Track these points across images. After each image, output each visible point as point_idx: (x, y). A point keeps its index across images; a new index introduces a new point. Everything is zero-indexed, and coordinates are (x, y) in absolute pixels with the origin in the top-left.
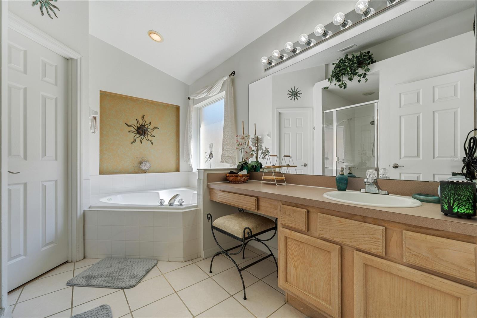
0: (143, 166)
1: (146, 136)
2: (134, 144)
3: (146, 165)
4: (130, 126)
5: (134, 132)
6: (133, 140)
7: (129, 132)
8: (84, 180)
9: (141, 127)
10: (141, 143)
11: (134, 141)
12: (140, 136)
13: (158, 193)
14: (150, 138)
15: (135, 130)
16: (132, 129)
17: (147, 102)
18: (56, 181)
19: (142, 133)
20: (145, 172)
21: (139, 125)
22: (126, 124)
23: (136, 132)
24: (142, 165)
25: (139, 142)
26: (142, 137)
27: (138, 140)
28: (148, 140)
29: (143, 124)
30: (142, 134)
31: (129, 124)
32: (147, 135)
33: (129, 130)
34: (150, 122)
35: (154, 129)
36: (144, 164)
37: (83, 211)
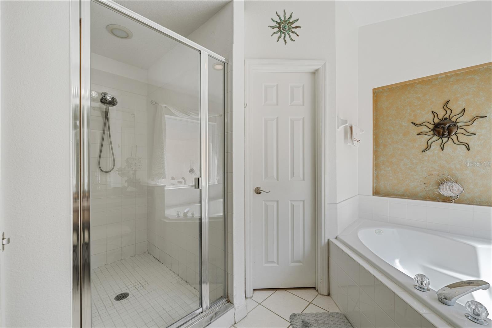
0: (443, 190)
1: (454, 137)
2: (428, 152)
3: (451, 188)
4: (420, 125)
5: (428, 134)
6: (426, 146)
7: (418, 135)
8: (328, 204)
9: (442, 122)
10: (443, 149)
11: (428, 147)
12: (441, 138)
13: (474, 248)
14: (462, 138)
15: (429, 130)
16: (425, 129)
17: (455, 74)
18: (304, 201)
19: (444, 132)
20: (448, 200)
21: (437, 121)
22: (413, 123)
23: (432, 133)
24: (442, 187)
25: (439, 147)
26: (445, 139)
27: (436, 146)
28: (458, 143)
29: (447, 116)
30: (443, 135)
31: (417, 123)
32: (455, 134)
33: (419, 132)
34: (464, 110)
35: (473, 120)
36: (447, 185)
37: (327, 240)
